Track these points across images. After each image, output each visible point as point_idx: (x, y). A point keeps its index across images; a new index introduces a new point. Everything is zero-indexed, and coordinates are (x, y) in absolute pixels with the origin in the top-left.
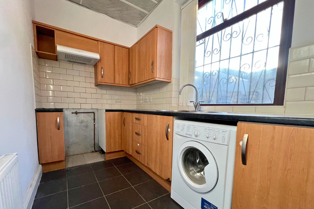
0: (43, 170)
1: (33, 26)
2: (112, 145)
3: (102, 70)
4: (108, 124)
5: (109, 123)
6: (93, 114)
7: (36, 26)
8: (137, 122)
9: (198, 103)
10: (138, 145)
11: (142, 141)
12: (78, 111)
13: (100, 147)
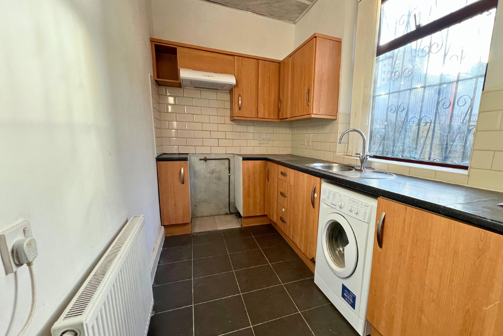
0: (166, 233)
1: (152, 44)
2: (251, 208)
3: (240, 98)
4: (246, 178)
5: (247, 176)
6: (228, 161)
7: (155, 45)
8: (283, 178)
9: (364, 158)
10: (283, 210)
11: (287, 205)
12: (208, 157)
13: (236, 208)
